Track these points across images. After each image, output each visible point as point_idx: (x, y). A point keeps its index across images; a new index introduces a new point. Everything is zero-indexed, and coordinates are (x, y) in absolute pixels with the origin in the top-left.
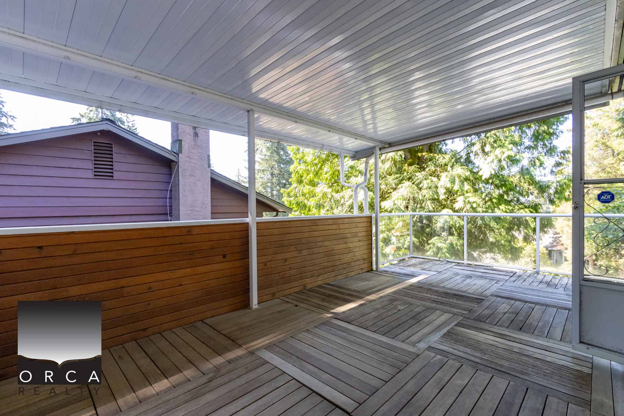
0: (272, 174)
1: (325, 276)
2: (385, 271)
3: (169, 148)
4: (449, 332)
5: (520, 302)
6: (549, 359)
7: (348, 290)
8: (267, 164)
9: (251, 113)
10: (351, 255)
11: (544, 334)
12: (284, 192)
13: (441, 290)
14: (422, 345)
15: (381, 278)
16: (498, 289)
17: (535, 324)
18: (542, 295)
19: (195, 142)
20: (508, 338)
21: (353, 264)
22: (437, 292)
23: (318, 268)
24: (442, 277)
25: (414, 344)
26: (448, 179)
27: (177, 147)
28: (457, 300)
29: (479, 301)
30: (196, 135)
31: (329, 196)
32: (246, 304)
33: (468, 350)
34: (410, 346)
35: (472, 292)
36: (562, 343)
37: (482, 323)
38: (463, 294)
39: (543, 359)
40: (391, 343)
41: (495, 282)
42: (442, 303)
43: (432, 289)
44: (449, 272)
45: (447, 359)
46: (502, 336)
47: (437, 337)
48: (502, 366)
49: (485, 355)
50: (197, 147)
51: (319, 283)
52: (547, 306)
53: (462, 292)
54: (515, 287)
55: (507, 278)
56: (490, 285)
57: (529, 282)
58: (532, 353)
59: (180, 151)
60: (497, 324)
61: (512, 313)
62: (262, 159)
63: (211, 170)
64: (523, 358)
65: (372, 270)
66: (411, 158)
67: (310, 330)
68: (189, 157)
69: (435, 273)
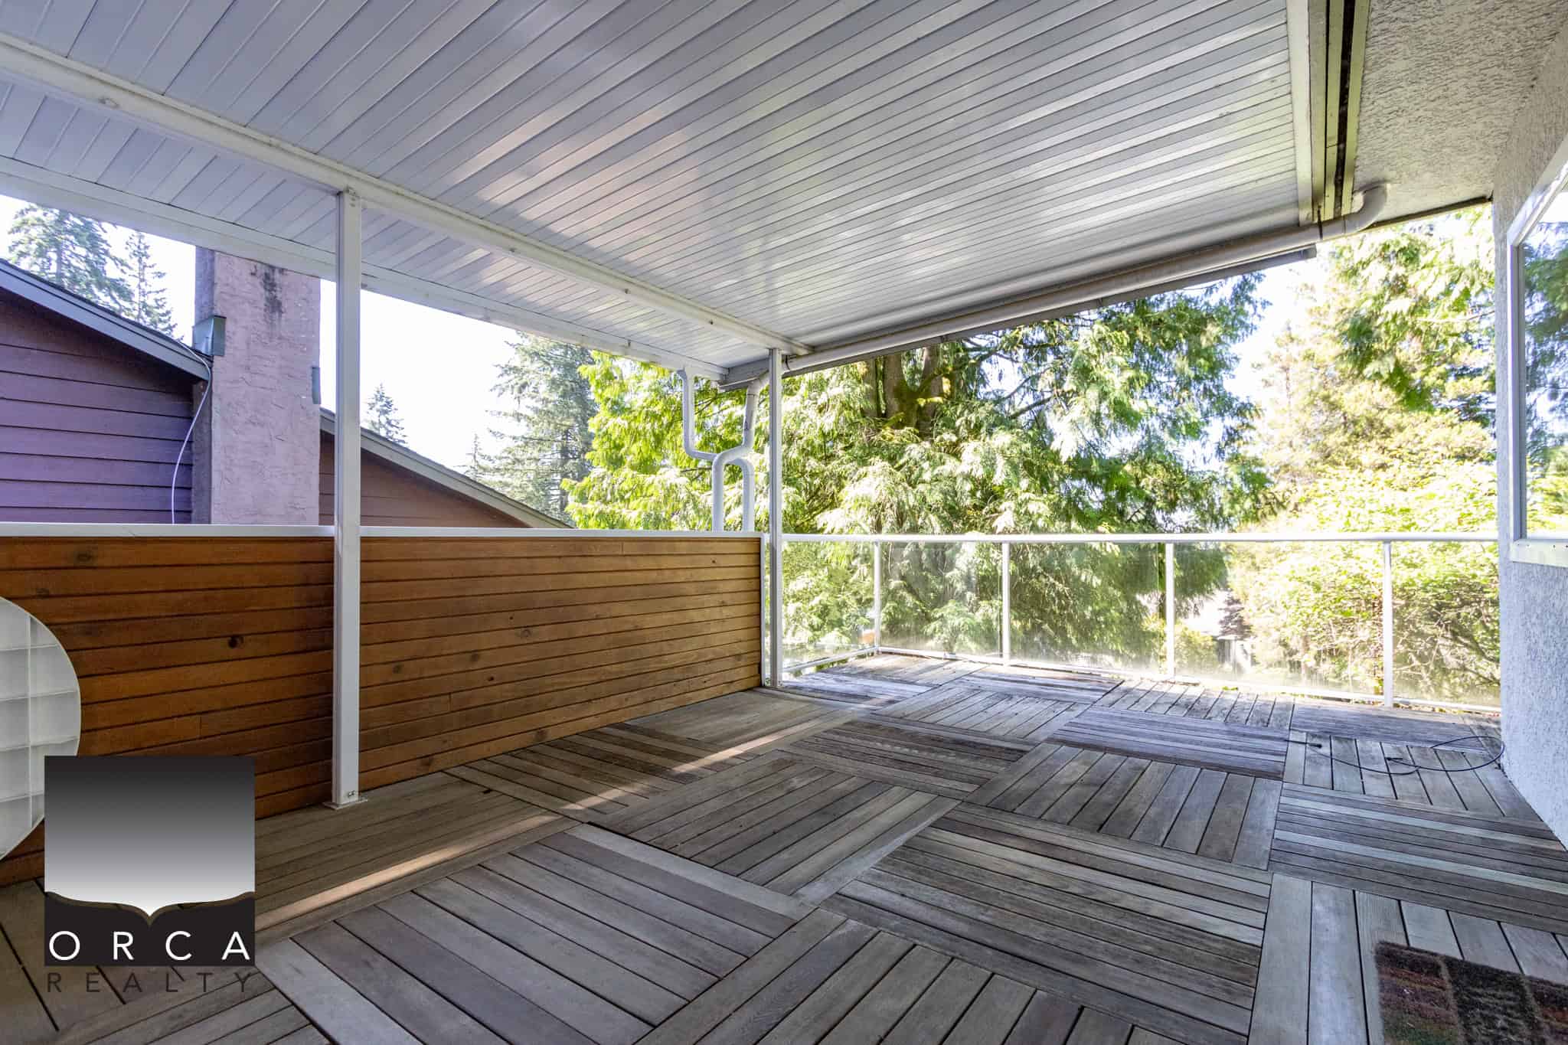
0: (565, 451)
1: (613, 703)
2: (795, 688)
3: (188, 341)
4: (907, 846)
5: (1113, 756)
6: (1157, 910)
7: (672, 739)
8: (549, 423)
9: (347, 198)
10: (696, 643)
11: (1157, 838)
12: (572, 487)
13: (923, 731)
14: (818, 891)
15: (778, 705)
16: (1071, 724)
17: (1140, 810)
18: (1172, 735)
19: (272, 325)
20: (1062, 855)
21: (701, 669)
22: (913, 736)
23: (587, 680)
24: (939, 697)
25: (792, 892)
26: (979, 459)
27: (210, 336)
28: (957, 755)
29: (1012, 757)
30: (275, 305)
31: (683, 495)
32: (321, 793)
33: (944, 899)
34: (781, 896)
35: (1001, 733)
36: (1200, 861)
37: (1005, 815)
38: (979, 740)
39: (1141, 910)
40: (726, 891)
41: (1067, 705)
42: (916, 766)
43: (903, 731)
44: (961, 685)
45: (875, 930)
46: (1048, 850)
47: (866, 864)
48: (1025, 940)
49: (987, 910)
50: (276, 341)
51: (591, 723)
52: (1178, 761)
53: (977, 733)
54: (1111, 717)
55: (1097, 696)
56: (1052, 715)
57: (1147, 704)
58: (1115, 894)
59: (219, 348)
60: (1045, 817)
61: (1089, 784)
62: (537, 411)
63: (322, 409)
64: (1090, 911)
65: (761, 685)
66: (901, 410)
67: (489, 865)
68: (248, 368)
69: (923, 689)
